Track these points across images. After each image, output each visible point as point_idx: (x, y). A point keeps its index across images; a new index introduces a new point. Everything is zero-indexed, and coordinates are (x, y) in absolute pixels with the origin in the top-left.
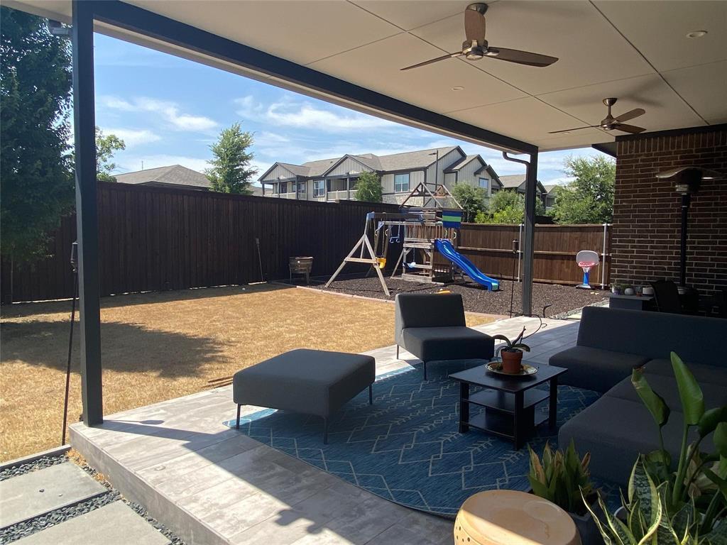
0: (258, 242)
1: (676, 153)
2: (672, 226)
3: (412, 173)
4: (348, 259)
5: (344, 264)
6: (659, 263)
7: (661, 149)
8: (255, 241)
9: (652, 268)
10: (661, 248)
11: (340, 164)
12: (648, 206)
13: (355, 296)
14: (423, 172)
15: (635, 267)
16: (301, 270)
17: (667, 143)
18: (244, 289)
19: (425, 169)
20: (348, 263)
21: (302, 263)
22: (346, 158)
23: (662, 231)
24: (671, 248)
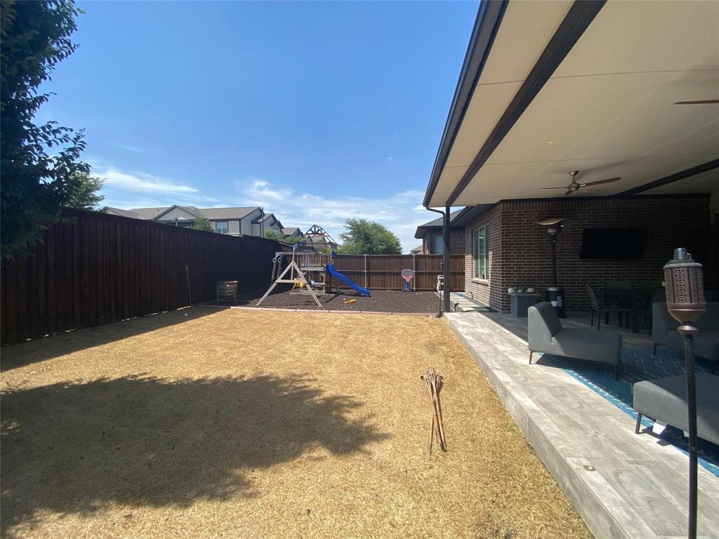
0: (187, 269)
1: (535, 211)
2: (535, 253)
3: (230, 222)
4: (279, 280)
5: (275, 285)
6: (529, 274)
7: (526, 209)
8: (185, 269)
9: (525, 277)
10: (529, 265)
11: (168, 212)
12: (521, 241)
13: (298, 310)
14: (238, 222)
15: (515, 277)
16: (230, 293)
17: (530, 206)
18: (186, 315)
19: (239, 220)
20: (279, 284)
21: (230, 286)
22: (175, 207)
23: (529, 256)
24: (535, 265)
